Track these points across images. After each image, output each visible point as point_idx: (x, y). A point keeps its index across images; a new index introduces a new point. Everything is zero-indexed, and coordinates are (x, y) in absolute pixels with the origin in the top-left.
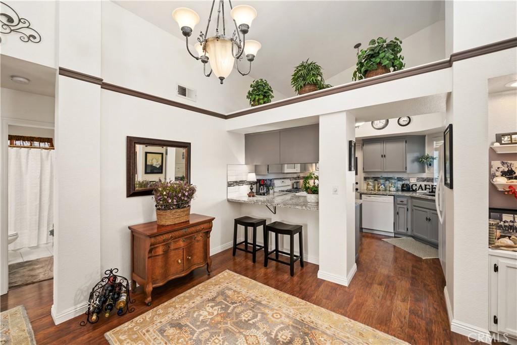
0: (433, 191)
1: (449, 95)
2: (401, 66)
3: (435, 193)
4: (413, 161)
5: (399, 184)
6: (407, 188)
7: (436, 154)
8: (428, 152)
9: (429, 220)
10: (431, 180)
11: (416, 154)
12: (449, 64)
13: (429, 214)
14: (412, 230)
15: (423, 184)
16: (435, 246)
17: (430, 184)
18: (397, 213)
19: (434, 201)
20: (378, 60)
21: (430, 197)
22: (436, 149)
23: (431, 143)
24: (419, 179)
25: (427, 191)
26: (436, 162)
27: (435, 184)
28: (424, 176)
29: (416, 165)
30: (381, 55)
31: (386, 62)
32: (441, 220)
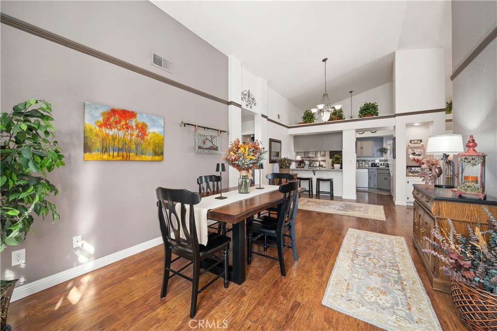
0: (388, 166)
1: (394, 127)
2: (377, 115)
3: (389, 167)
4: (377, 151)
5: (370, 163)
6: (374, 165)
7: (389, 147)
8: (384, 146)
9: (386, 179)
10: (387, 161)
11: (379, 147)
12: (394, 116)
13: (386, 176)
14: (378, 186)
15: (382, 163)
16: (389, 191)
17: (386, 162)
18: (370, 178)
19: (389, 169)
20: (369, 111)
21: (386, 168)
22: (389, 145)
23: (386, 142)
24: (380, 161)
25: (385, 166)
26: (389, 151)
27: (388, 162)
28: (383, 158)
29: (379, 153)
30: (371, 109)
31: (372, 113)
32: (392, 174)
